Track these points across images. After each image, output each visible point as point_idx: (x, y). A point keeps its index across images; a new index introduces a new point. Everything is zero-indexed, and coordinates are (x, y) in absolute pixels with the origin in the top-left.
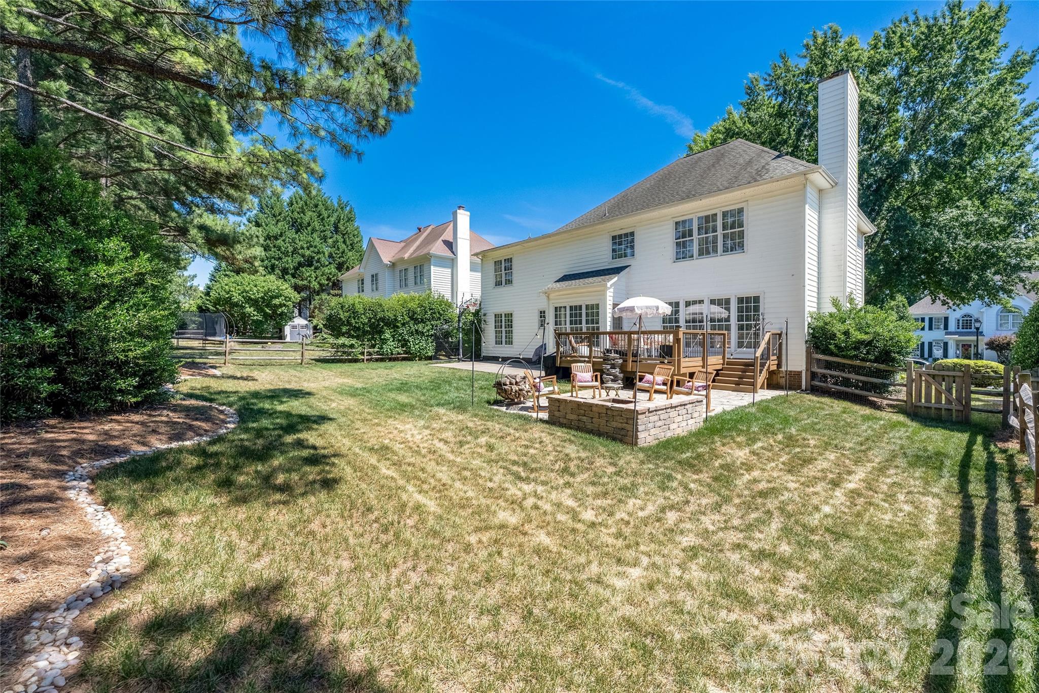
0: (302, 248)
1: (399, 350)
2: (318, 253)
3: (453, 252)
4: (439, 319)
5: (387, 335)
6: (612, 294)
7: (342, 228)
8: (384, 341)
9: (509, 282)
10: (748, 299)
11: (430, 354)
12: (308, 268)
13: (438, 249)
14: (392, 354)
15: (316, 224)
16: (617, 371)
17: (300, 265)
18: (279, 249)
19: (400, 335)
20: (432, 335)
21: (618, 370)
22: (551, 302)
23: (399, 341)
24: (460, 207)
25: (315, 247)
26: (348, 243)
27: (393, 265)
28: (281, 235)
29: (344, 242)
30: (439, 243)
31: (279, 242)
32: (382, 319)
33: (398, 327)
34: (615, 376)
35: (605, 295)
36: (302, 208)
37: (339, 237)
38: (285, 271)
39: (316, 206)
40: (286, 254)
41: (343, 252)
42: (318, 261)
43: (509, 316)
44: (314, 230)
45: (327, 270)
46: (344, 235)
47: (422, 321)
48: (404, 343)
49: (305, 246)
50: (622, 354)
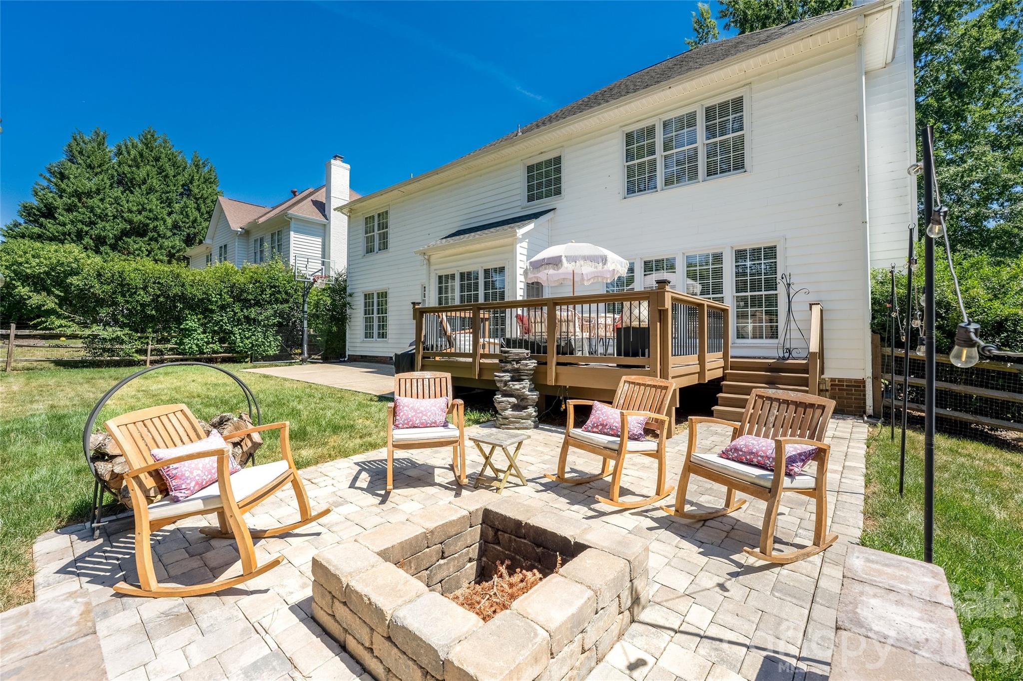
0: (130, 211)
1: (216, 347)
2: (156, 219)
3: (325, 216)
4: (287, 301)
5: (192, 322)
6: (525, 252)
7: (196, 191)
8: (187, 333)
9: (384, 246)
10: (756, 253)
11: (271, 353)
12: (138, 239)
13: (305, 210)
14: (202, 353)
15: (155, 182)
16: (524, 387)
17: (125, 233)
18: (92, 210)
19: (217, 323)
20: (274, 325)
21: (527, 383)
22: (433, 268)
23: (214, 332)
24: (335, 157)
25: (151, 211)
26: (203, 210)
27: (246, 233)
28: (98, 192)
29: (198, 209)
30: (308, 203)
31: (95, 201)
32: (183, 298)
33: (212, 311)
34: (522, 398)
35: (513, 252)
36: (134, 160)
37: (191, 204)
38: (100, 241)
39: (157, 159)
40: (103, 217)
41: (195, 221)
42: (155, 229)
43: (383, 295)
44: (151, 190)
45: (167, 243)
46: (197, 199)
47: (258, 303)
48: (224, 336)
49: (135, 209)
50: (537, 349)
